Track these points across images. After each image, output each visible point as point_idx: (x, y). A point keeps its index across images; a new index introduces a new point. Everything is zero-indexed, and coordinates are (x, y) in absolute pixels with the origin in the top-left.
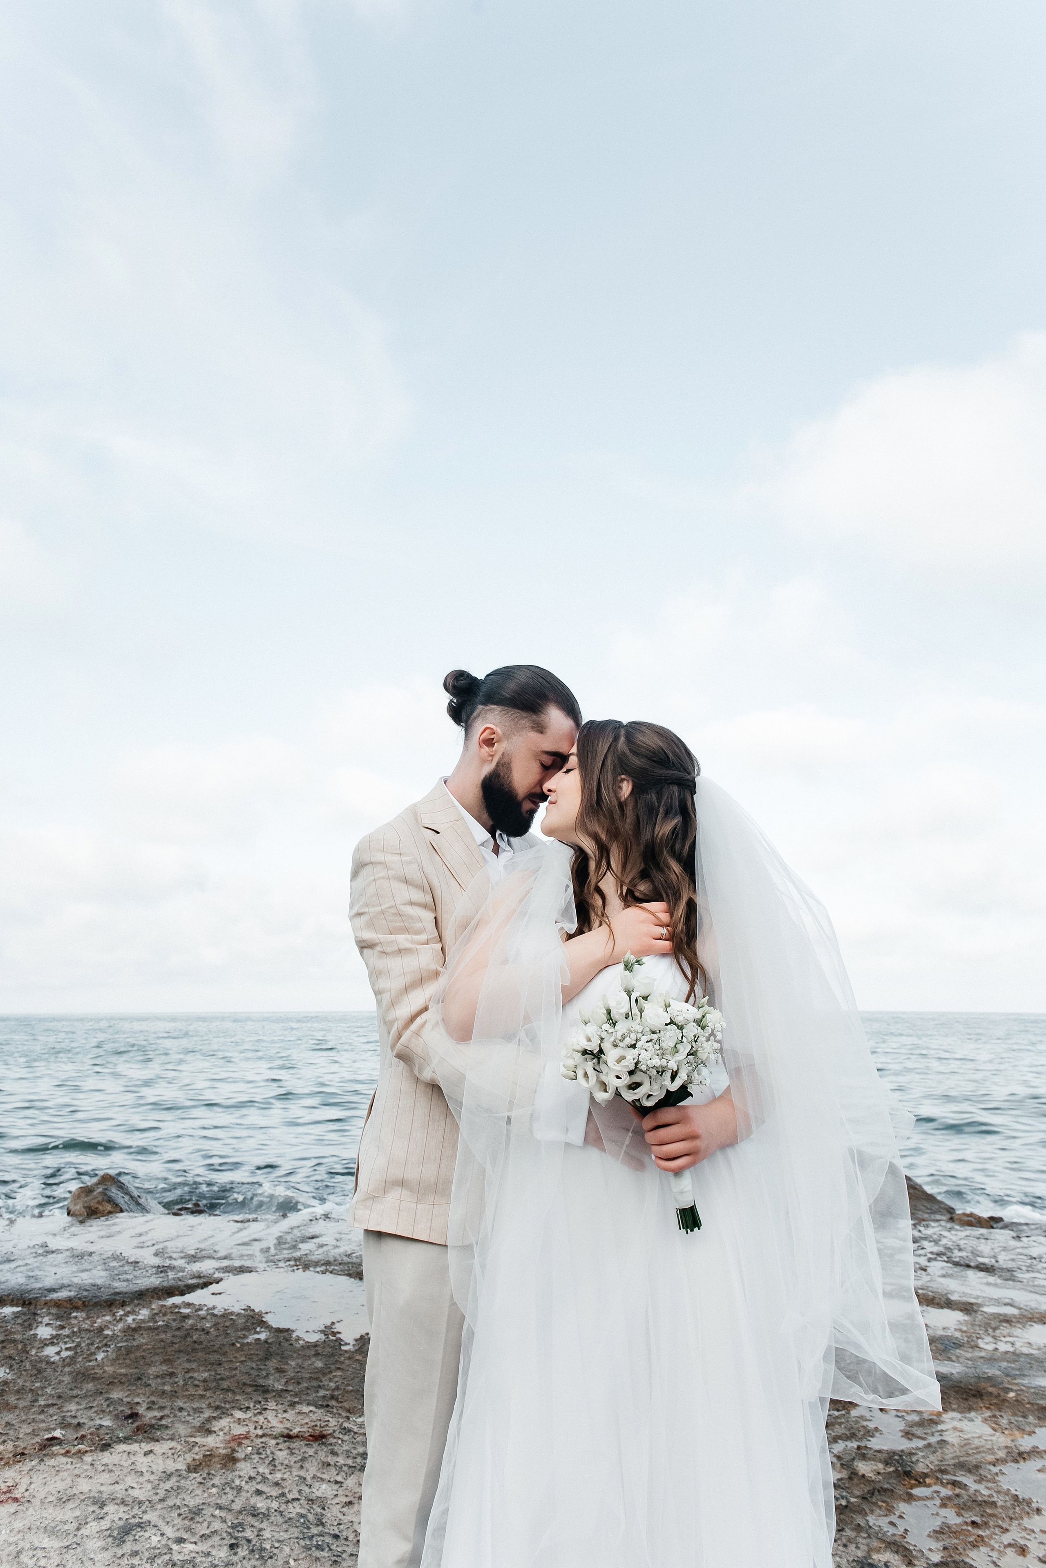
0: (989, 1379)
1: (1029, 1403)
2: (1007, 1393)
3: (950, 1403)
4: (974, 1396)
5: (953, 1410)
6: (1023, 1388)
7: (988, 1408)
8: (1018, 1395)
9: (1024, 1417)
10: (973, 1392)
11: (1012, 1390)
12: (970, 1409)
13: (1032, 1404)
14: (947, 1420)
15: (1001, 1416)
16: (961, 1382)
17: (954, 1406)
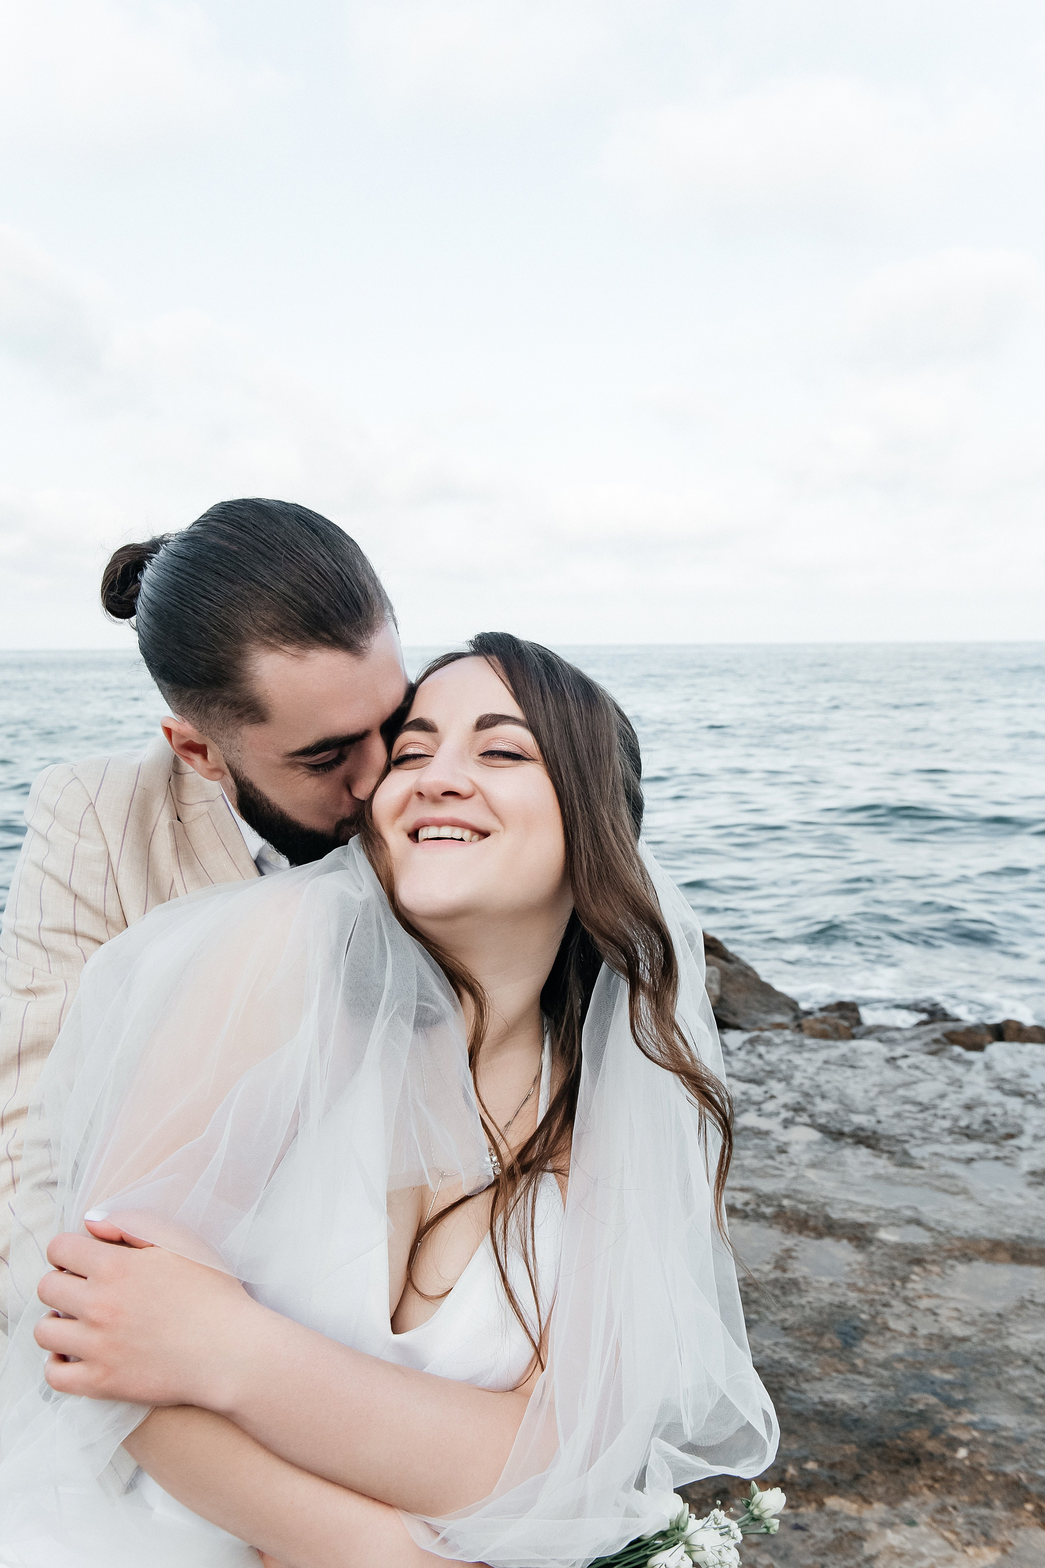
0: (923, 1417)
1: (991, 1472)
2: (955, 1451)
3: (873, 1482)
4: (907, 1462)
5: (879, 1500)
6: (976, 1434)
7: (930, 1488)
8: (971, 1453)
9: (988, 1505)
10: (905, 1456)
11: (962, 1444)
12: (905, 1493)
13: (996, 1474)
14: (872, 1526)
15: (955, 1508)
16: (881, 1429)
17: (880, 1490)
